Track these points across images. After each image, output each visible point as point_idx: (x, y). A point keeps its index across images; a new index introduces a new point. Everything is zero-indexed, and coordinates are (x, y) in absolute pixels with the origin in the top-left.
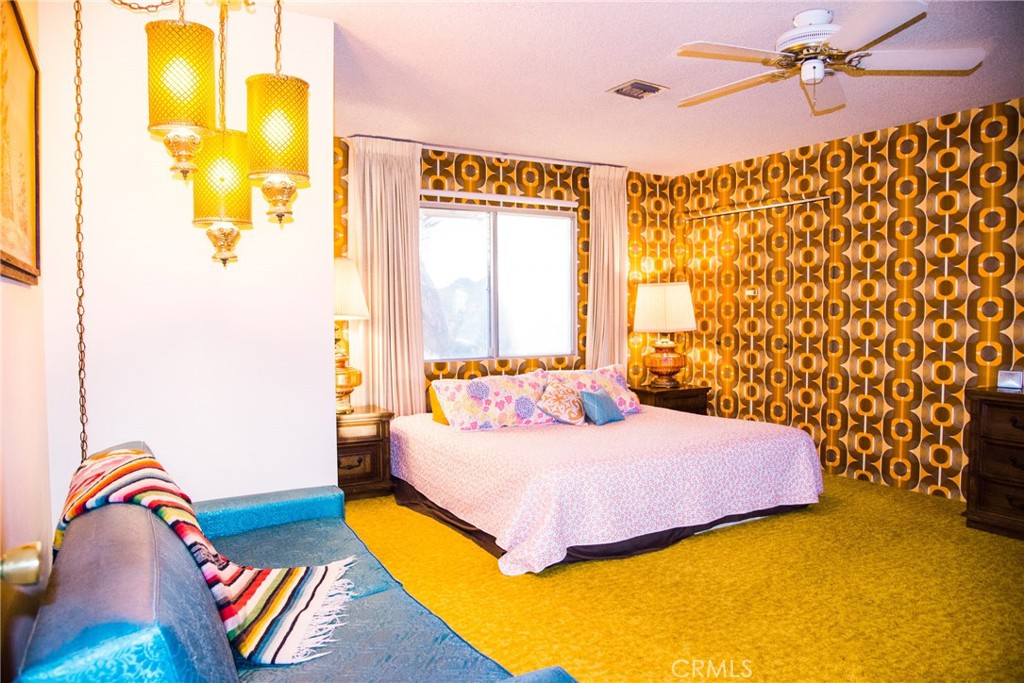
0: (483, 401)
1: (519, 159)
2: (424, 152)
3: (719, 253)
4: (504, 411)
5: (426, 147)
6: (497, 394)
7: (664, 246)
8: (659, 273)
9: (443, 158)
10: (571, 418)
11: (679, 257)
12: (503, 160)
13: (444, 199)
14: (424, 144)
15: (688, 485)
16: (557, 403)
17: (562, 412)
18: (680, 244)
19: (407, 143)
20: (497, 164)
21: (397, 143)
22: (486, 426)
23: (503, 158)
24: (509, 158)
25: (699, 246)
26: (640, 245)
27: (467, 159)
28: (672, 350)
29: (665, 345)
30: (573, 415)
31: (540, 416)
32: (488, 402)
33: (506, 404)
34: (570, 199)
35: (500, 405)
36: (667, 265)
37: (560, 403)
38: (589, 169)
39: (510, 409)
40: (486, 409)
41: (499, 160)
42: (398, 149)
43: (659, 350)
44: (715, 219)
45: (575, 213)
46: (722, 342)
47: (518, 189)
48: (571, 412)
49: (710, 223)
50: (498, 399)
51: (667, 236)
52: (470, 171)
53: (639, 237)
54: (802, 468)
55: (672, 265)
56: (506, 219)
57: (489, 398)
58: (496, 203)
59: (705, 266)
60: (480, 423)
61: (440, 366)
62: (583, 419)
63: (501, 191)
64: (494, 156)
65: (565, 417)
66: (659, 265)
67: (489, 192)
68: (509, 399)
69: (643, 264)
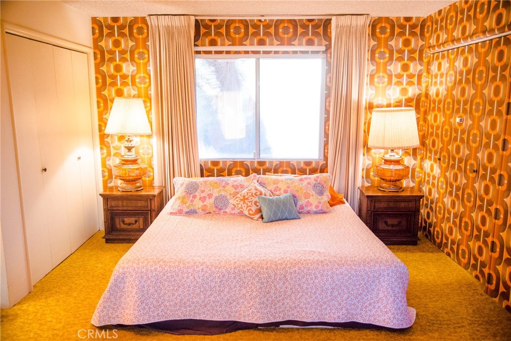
0: (191, 196)
1: (276, 18)
2: (196, 20)
3: (446, 84)
4: (205, 203)
5: (198, 18)
6: (203, 192)
7: (411, 76)
8: (404, 98)
9: (216, 23)
10: (249, 214)
11: (424, 85)
12: (263, 20)
13: (217, 52)
14: (195, 16)
15: (244, 291)
16: (242, 202)
17: (245, 208)
18: (425, 74)
19: (182, 17)
20: (259, 23)
21: (176, 17)
22: (191, 213)
23: (263, 19)
24: (268, 18)
25: (436, 76)
26: (386, 76)
27: (236, 23)
28: (397, 162)
29: (392, 158)
30: (251, 212)
31: (233, 209)
32: (195, 197)
33: (207, 199)
34: (320, 44)
35: (203, 199)
36: (412, 91)
37: (244, 202)
38: (331, 19)
39: (210, 202)
40: (192, 201)
41: (260, 21)
42: (177, 21)
43: (387, 162)
44: (446, 53)
45: (325, 55)
46: (442, 159)
47: (275, 40)
48: (250, 210)
49: (443, 56)
50: (203, 195)
51: (414, 68)
52: (237, 30)
53: (385, 71)
54: (381, 295)
55: (417, 92)
56: (266, 63)
57: (196, 194)
58: (258, 52)
59: (437, 95)
60: (186, 210)
61: (215, 163)
62: (259, 215)
63: (261, 43)
64: (256, 18)
65: (246, 212)
66: (404, 91)
67: (252, 44)
68: (210, 196)
69: (387, 92)
